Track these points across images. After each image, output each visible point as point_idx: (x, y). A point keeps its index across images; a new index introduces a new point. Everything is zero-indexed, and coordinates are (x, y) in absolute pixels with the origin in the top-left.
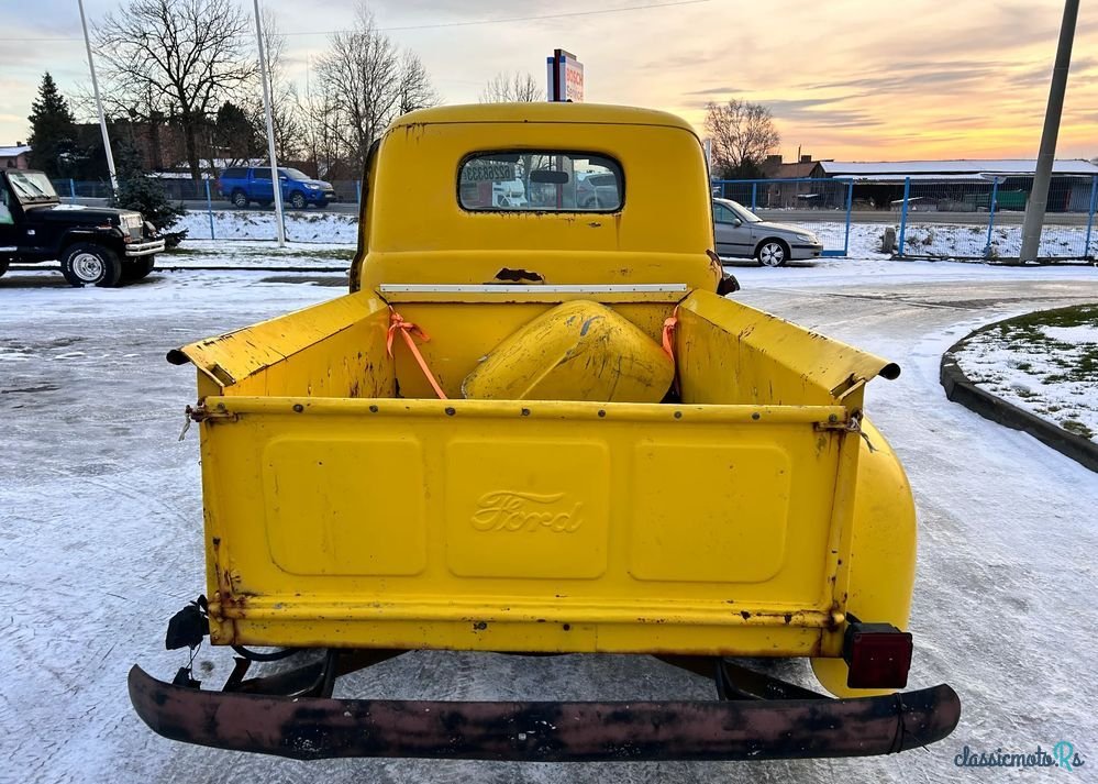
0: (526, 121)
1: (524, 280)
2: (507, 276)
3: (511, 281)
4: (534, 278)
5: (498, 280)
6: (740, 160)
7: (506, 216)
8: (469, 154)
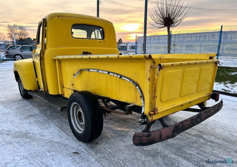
0: (85, 18)
1: (88, 54)
2: (85, 53)
3: (85, 54)
4: (90, 53)
5: (83, 54)
6: (19, 39)
7: (83, 39)
8: (74, 24)
